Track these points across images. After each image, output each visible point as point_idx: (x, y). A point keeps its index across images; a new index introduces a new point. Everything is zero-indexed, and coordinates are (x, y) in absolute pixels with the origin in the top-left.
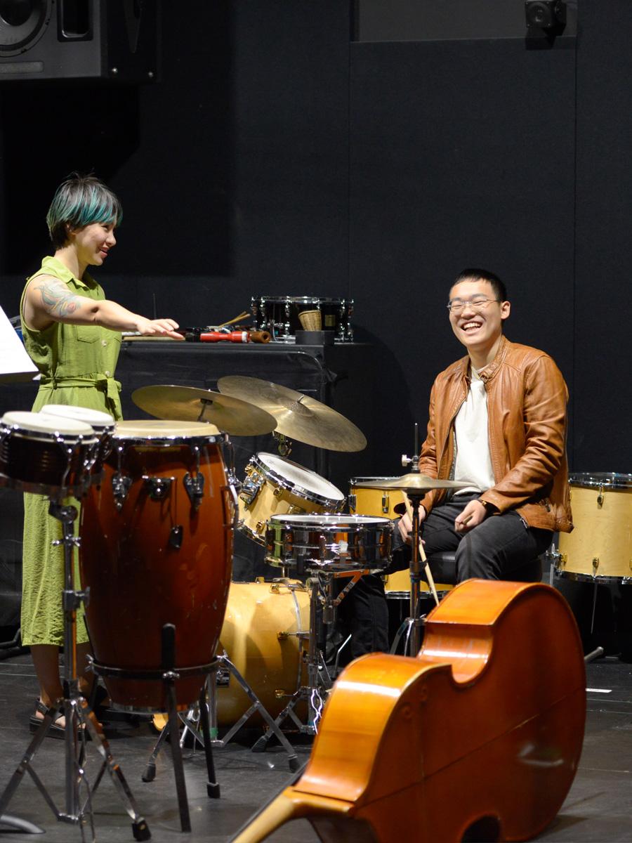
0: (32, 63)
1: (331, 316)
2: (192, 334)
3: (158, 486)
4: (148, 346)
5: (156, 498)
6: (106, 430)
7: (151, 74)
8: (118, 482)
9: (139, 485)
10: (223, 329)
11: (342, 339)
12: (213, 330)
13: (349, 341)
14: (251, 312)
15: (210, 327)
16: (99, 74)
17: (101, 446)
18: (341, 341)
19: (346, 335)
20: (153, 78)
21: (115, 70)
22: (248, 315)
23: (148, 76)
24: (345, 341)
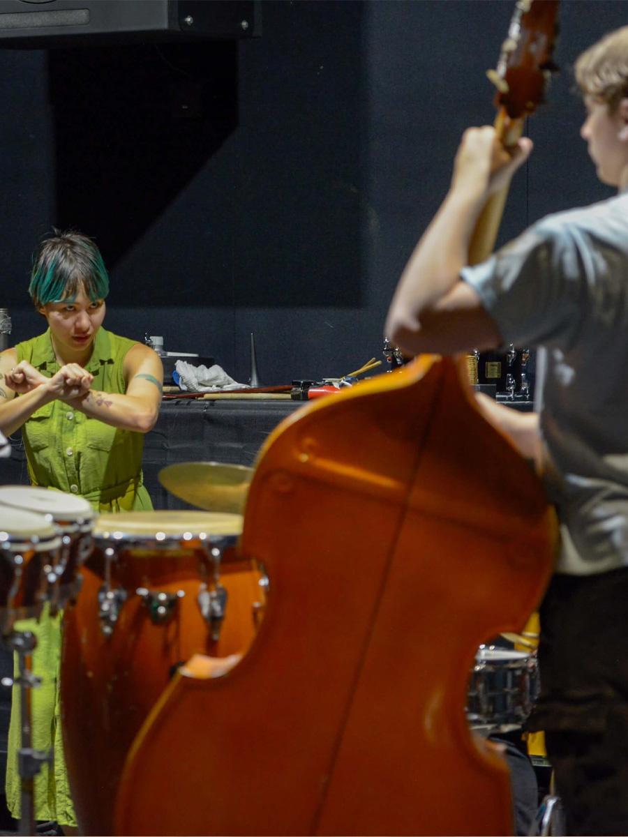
0: (74, 12)
1: (496, 363)
2: (300, 390)
3: (161, 604)
4: (245, 407)
5: (158, 621)
6: (80, 525)
7: (244, 24)
8: (106, 598)
9: (134, 603)
10: (342, 381)
11: (511, 395)
12: (330, 384)
13: (524, 399)
14: (383, 359)
15: (327, 380)
16: (165, 25)
17: (73, 548)
18: (510, 399)
19: (517, 390)
20: (247, 29)
21: (189, 20)
22: (379, 362)
23: (241, 27)
24: (516, 399)
